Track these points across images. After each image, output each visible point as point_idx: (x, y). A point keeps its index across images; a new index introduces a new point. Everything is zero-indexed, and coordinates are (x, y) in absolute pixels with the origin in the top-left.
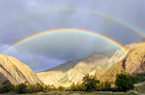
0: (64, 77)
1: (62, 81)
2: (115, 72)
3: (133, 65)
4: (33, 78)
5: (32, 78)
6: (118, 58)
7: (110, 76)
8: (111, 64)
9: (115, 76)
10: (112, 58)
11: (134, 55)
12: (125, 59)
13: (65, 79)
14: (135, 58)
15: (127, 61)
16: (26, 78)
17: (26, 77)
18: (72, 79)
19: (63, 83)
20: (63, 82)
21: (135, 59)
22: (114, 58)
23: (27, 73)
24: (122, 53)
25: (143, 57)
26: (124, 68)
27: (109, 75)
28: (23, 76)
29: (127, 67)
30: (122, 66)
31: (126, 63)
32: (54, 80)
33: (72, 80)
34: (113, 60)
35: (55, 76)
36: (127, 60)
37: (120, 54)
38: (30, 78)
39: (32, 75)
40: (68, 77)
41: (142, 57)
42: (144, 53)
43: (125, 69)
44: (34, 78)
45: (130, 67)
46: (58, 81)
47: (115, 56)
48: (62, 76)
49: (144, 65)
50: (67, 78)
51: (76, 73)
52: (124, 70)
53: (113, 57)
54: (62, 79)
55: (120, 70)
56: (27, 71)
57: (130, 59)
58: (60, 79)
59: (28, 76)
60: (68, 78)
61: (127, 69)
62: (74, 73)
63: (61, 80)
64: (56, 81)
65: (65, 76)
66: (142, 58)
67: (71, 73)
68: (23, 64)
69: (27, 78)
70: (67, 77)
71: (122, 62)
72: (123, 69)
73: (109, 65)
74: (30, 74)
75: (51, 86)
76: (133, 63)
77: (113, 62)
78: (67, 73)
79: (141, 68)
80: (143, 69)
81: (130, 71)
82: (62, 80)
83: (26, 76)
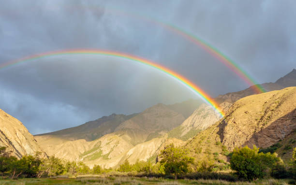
0: (92, 147)
1: (87, 157)
2: (204, 144)
3: (240, 133)
4: (28, 146)
5: (26, 147)
6: (203, 118)
7: (194, 151)
8: (188, 129)
9: (204, 151)
10: (190, 118)
11: (241, 115)
12: (223, 121)
13: (94, 152)
14: (245, 121)
15: (228, 125)
16: (13, 146)
17: (14, 143)
18: (110, 153)
19: (90, 160)
20: (90, 158)
21: (245, 123)
22: (195, 118)
23: (16, 134)
24: (211, 109)
25: (258, 121)
26: (222, 137)
27: (192, 149)
28: (7, 140)
29: (227, 136)
30: (217, 133)
31: (227, 128)
32: (72, 153)
33: (108, 154)
34: (192, 121)
35: (74, 145)
36: (230, 123)
37: (206, 112)
38: (23, 145)
39: (26, 139)
40: (102, 149)
41: (256, 120)
42: (260, 113)
43: (224, 140)
44: (31, 146)
45: (233, 136)
46: (80, 155)
47: (197, 114)
48: (89, 146)
49: (259, 135)
50: (98, 151)
51: (118, 143)
52: (222, 142)
53: (193, 115)
54: (89, 152)
55: (214, 142)
56: (17, 131)
57: (235, 123)
58: (84, 151)
59: (19, 142)
60: (101, 151)
61: (227, 141)
62: (115, 141)
63: (85, 153)
64: (75, 154)
65: (95, 146)
66: (256, 123)
67: (108, 142)
68: (8, 115)
69: (15, 146)
70: (98, 148)
71: (218, 126)
72: (220, 140)
73: (184, 131)
74: (22, 137)
75: (77, 165)
76: (240, 130)
77: (193, 126)
78: (100, 140)
79: (253, 140)
80: (257, 142)
81: (232, 144)
82: (89, 155)
83: (15, 141)
